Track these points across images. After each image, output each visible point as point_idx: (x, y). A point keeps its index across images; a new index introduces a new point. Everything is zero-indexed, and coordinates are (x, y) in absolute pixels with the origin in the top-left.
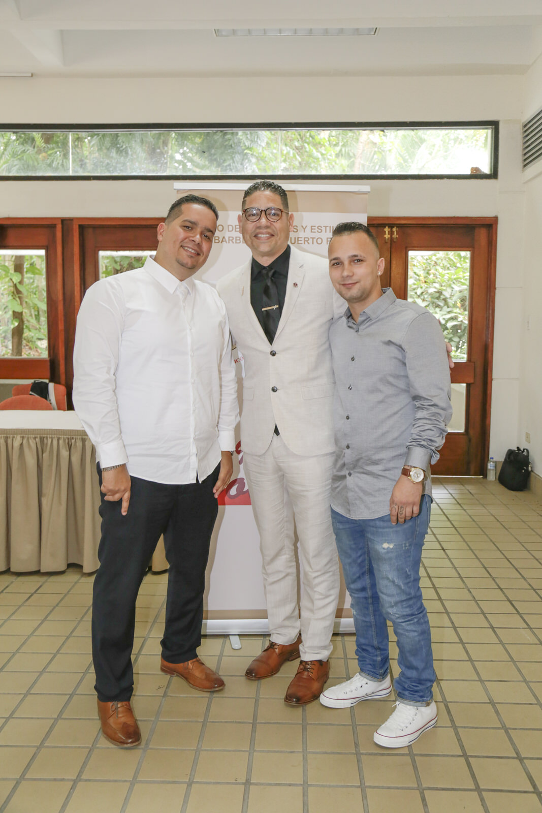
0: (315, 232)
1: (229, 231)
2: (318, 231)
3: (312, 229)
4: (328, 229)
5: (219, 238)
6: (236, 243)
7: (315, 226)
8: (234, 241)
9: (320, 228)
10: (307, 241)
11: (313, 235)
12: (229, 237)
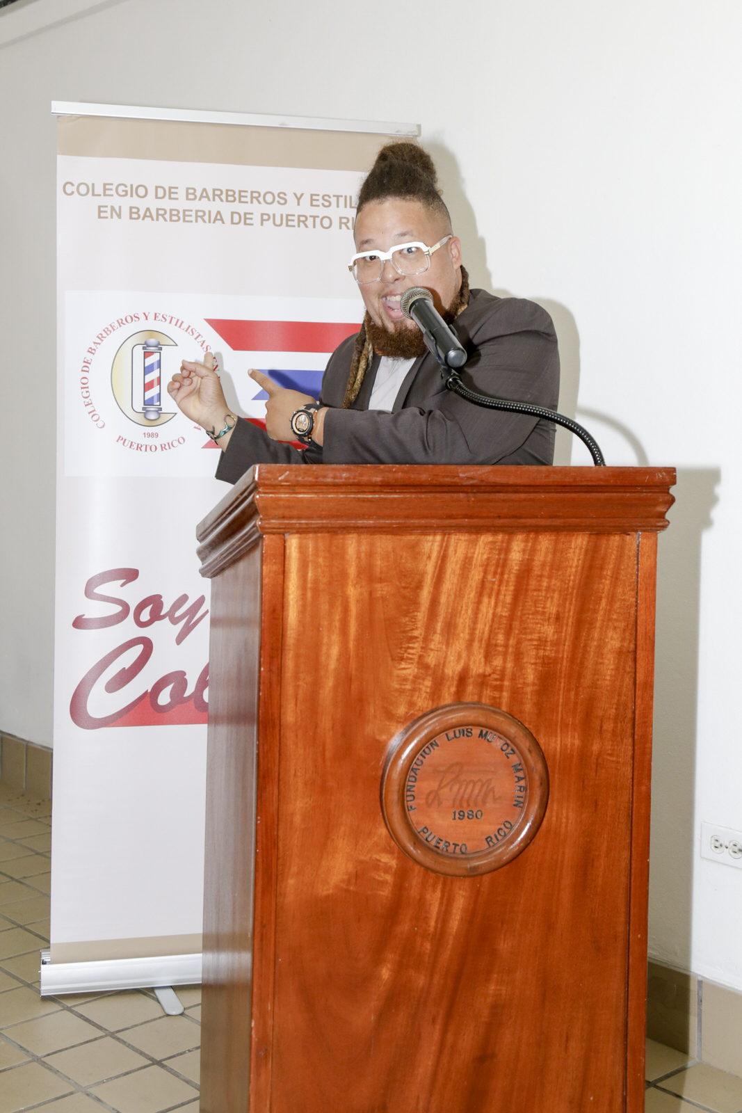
0: (318, 206)
1: (157, 197)
2: (323, 204)
3: (312, 200)
4: (342, 200)
5: (138, 210)
6: (171, 220)
7: (318, 195)
8: (167, 216)
9: (326, 198)
10: (304, 222)
11: (314, 211)
12: (158, 210)
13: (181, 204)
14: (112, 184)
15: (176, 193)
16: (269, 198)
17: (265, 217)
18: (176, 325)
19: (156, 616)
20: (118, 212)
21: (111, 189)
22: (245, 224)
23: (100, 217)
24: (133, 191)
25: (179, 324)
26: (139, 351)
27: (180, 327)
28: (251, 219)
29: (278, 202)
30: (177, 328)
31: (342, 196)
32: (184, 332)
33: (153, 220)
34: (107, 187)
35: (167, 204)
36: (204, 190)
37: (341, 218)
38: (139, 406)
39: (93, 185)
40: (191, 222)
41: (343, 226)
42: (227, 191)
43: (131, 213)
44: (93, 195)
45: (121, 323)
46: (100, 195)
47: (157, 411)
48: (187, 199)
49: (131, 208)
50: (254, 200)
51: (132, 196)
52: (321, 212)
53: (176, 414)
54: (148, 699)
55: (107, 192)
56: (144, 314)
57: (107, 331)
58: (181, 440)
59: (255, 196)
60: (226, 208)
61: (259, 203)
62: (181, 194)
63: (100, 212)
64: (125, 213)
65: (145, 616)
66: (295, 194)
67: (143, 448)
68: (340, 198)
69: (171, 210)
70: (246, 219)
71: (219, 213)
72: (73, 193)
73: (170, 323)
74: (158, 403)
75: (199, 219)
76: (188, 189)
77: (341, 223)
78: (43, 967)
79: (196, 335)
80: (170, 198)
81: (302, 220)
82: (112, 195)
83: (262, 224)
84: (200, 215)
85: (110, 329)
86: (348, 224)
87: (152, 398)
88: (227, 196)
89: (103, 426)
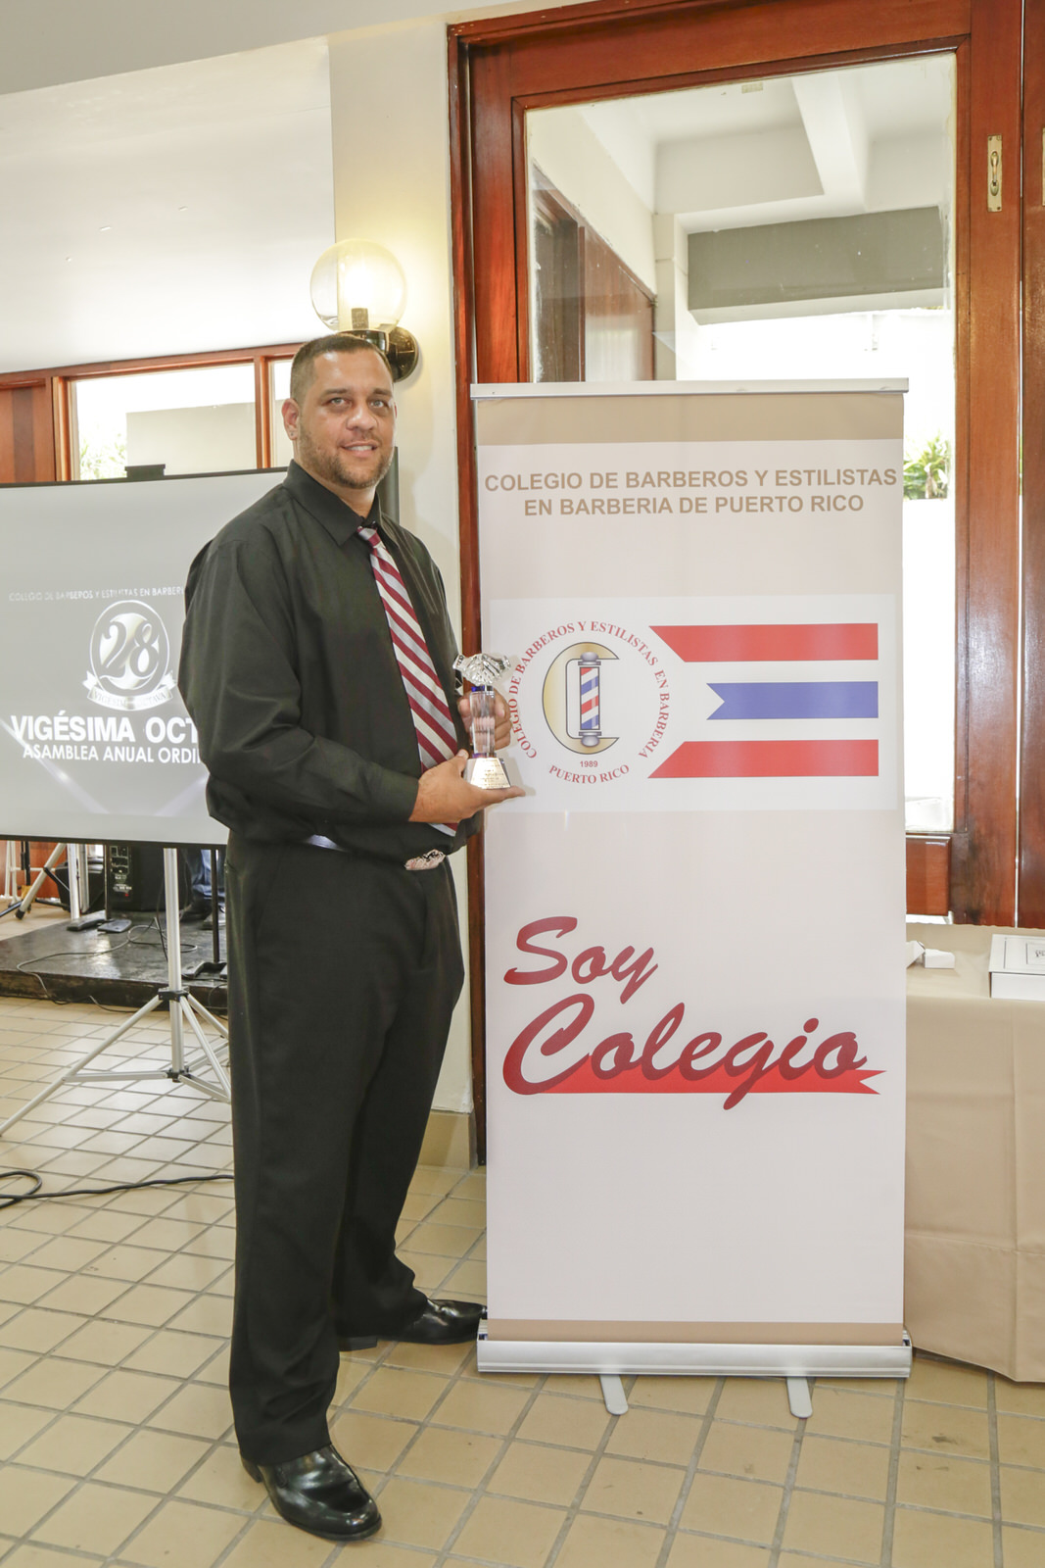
0: (786, 484)
1: (592, 486)
2: (791, 482)
3: (778, 478)
4: (814, 476)
5: (571, 503)
6: (609, 512)
7: (786, 472)
8: (605, 508)
9: (795, 474)
10: (768, 505)
11: (781, 491)
12: (594, 501)
13: (621, 492)
14: (540, 475)
15: (615, 480)
16: (726, 479)
17: (721, 502)
18: (617, 635)
19: (597, 971)
20: (548, 506)
21: (540, 481)
22: (697, 511)
23: (527, 514)
24: (565, 481)
25: (620, 633)
26: (574, 667)
27: (621, 637)
28: (704, 505)
29: (737, 483)
30: (618, 638)
31: (814, 471)
32: (626, 642)
33: (588, 513)
34: (535, 478)
35: (604, 493)
36: (648, 474)
37: (813, 498)
38: (575, 731)
39: (519, 477)
40: (633, 512)
41: (816, 507)
42: (675, 473)
43: (563, 507)
44: (520, 488)
45: (552, 635)
46: (527, 488)
47: (595, 736)
48: (628, 486)
49: (562, 501)
50: (708, 482)
51: (563, 487)
52: (789, 491)
53: (618, 738)
54: (589, 1063)
55: (536, 485)
56: (580, 623)
57: (537, 645)
58: (624, 769)
59: (709, 478)
60: (673, 494)
61: (714, 485)
62: (621, 480)
63: (527, 507)
64: (556, 507)
65: (585, 970)
66: (757, 472)
67: (581, 779)
68: (812, 474)
69: (609, 500)
70: (698, 505)
71: (665, 500)
72: (497, 487)
73: (610, 632)
74: (597, 727)
75: (642, 509)
76: (628, 474)
77: (813, 504)
78: (480, 1342)
79: (640, 645)
80: (608, 486)
81: (766, 503)
82: (541, 488)
83: (717, 511)
84: (643, 505)
85: (541, 642)
86: (822, 505)
87: (590, 721)
88: (675, 479)
89: (533, 756)
